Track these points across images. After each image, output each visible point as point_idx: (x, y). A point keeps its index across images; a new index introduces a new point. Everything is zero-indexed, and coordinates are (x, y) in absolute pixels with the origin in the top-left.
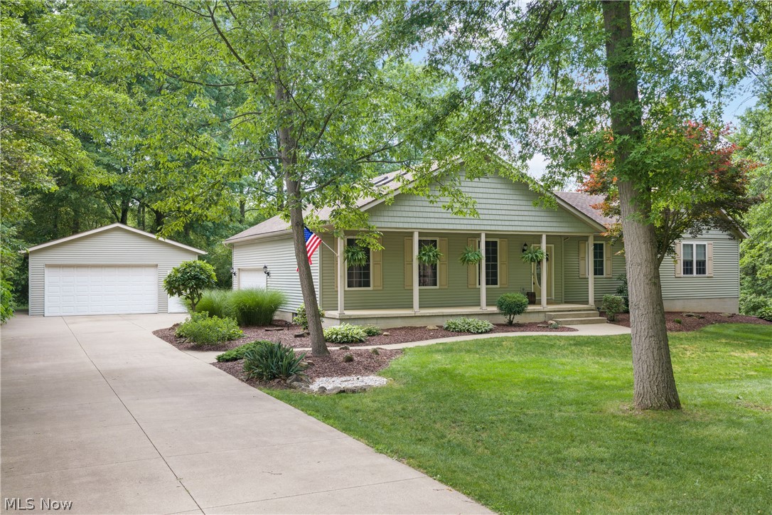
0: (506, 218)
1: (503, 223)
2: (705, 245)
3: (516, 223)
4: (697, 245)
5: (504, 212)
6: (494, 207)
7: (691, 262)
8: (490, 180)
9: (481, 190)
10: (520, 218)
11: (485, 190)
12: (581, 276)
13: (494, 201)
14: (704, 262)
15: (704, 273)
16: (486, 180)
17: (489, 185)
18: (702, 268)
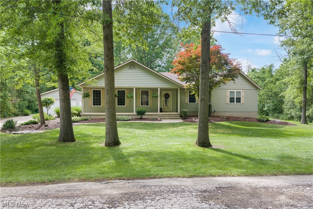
0: (143, 83)
1: (142, 84)
2: (240, 92)
3: (147, 84)
4: (236, 92)
5: (142, 81)
6: (138, 79)
7: (234, 98)
8: (137, 70)
9: (134, 73)
10: (149, 83)
11: (135, 73)
12: (186, 103)
13: (139, 77)
14: (240, 98)
15: (240, 102)
16: (136, 70)
17: (136, 72)
18: (239, 100)
